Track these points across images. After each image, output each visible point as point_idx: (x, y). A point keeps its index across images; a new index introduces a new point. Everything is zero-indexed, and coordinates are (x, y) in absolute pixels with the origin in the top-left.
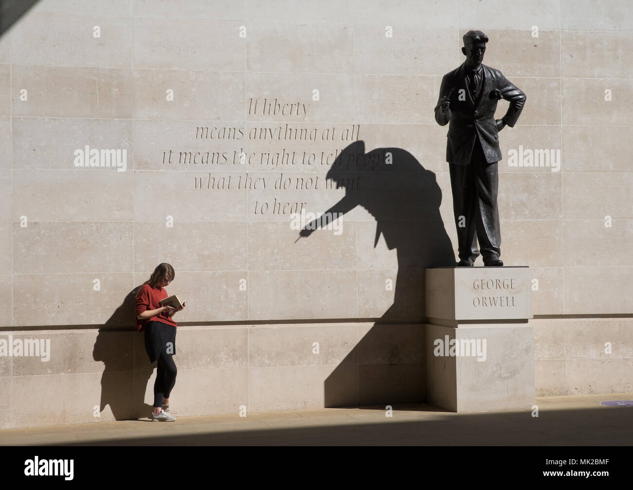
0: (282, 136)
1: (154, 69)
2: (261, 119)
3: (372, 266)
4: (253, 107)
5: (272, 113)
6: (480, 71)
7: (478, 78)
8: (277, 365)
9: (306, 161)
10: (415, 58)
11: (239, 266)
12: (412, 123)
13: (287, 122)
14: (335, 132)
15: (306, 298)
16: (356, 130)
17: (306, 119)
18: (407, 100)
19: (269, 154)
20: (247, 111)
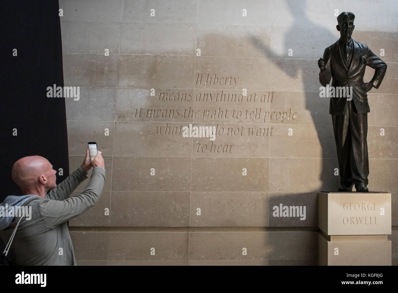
0: (219, 98)
1: (133, 54)
2: (204, 87)
3: (280, 190)
4: (199, 79)
5: (212, 83)
6: (351, 43)
7: (349, 48)
8: (209, 259)
9: (235, 116)
10: (313, 48)
11: (184, 188)
12: (311, 91)
13: (222, 90)
14: (256, 97)
15: (232, 212)
16: (271, 95)
17: (236, 87)
18: (307, 75)
19: (209, 111)
20: (195, 82)
